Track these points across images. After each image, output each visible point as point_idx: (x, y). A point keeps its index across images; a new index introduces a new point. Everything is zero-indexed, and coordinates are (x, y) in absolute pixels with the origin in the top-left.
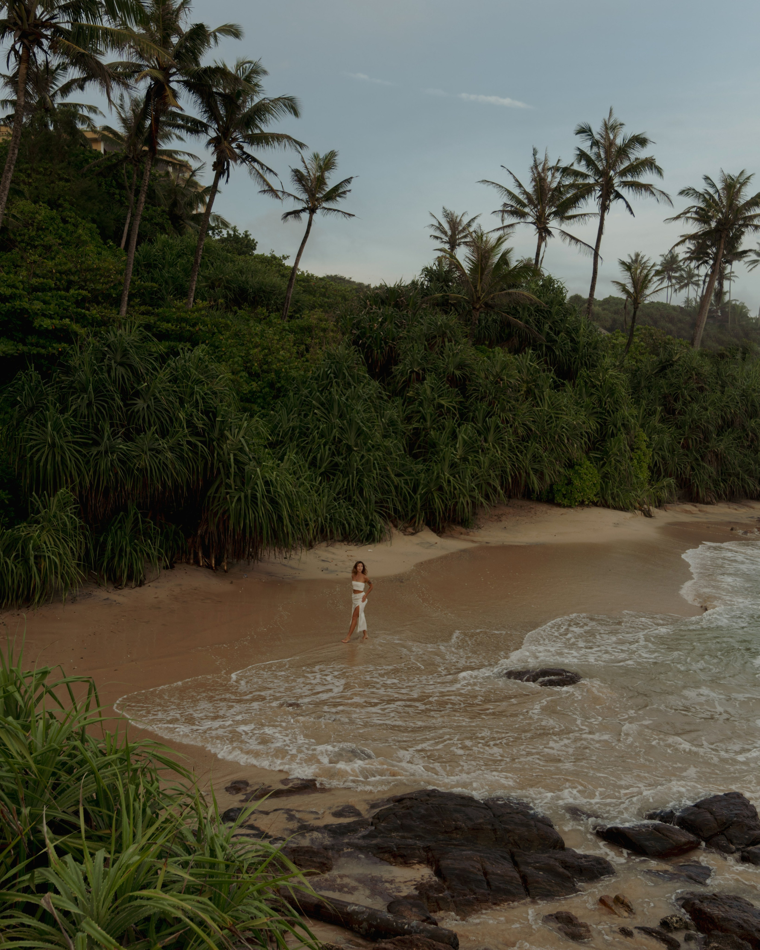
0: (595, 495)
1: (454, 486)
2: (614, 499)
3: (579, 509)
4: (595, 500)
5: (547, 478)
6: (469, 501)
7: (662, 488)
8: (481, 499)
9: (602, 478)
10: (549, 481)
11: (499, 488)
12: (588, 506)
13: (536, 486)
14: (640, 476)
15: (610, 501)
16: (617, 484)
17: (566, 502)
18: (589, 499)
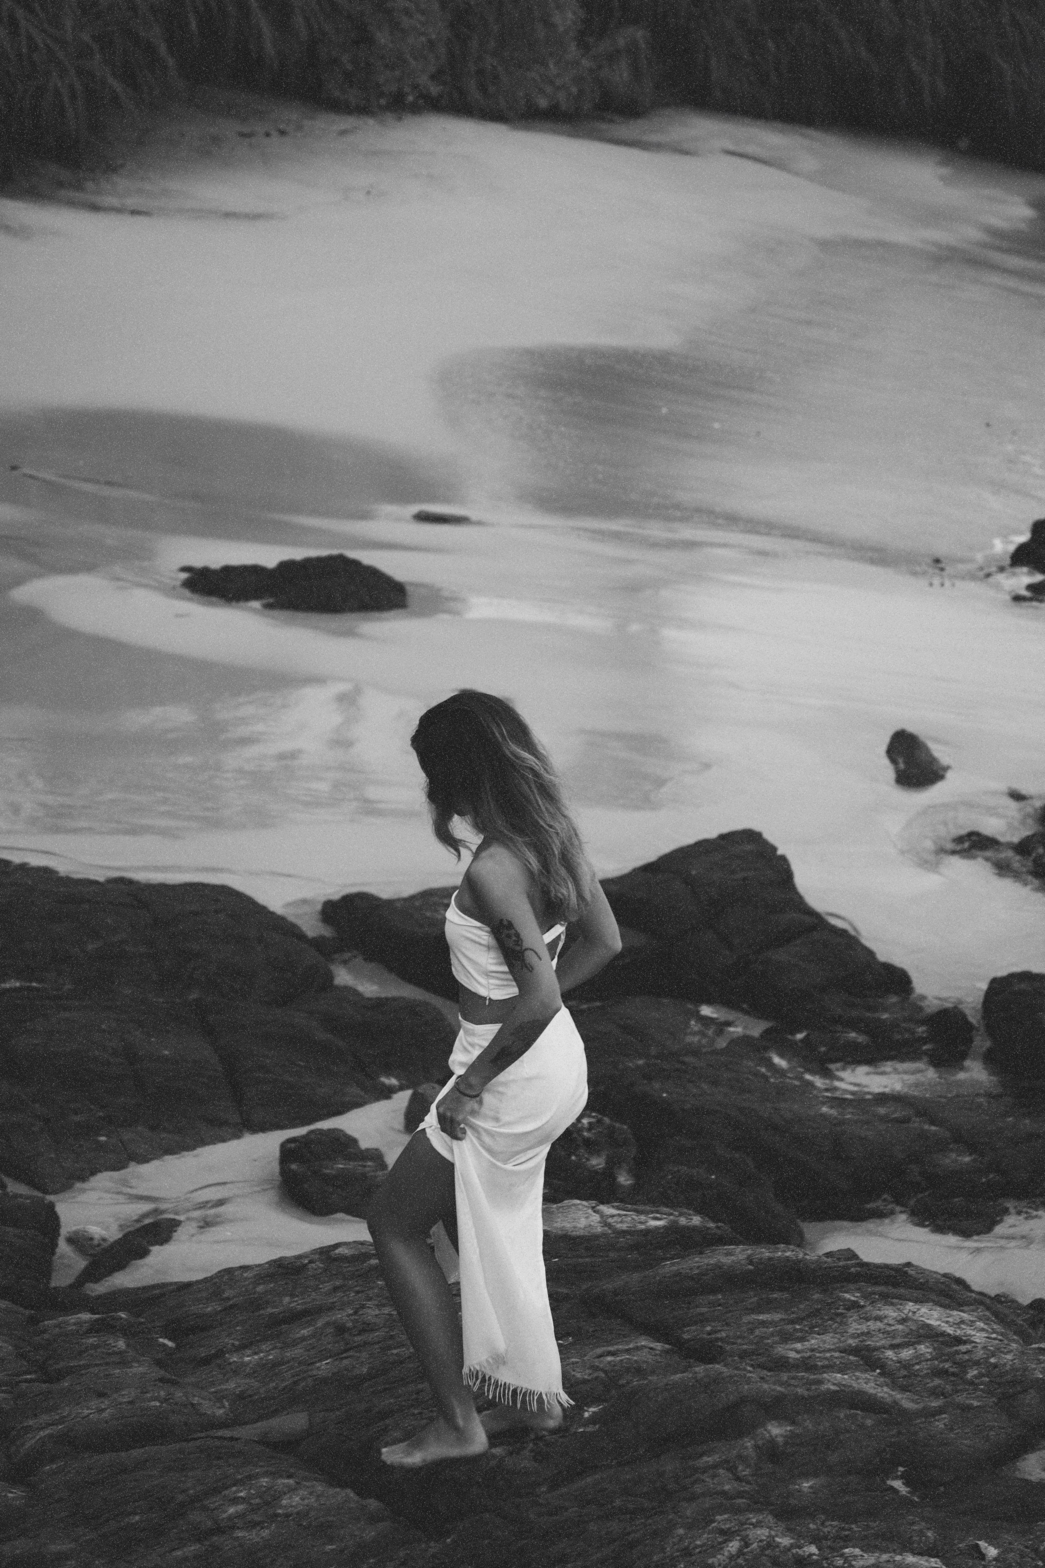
0: (433, 77)
1: (30, 38)
2: (483, 89)
3: (389, 117)
4: (435, 90)
5: (298, 21)
6: (78, 86)
7: (612, 57)
8: (112, 82)
9: (452, 25)
10: (304, 34)
11: (163, 49)
12: (415, 109)
13: (269, 48)
14: (557, 19)
15: (475, 94)
16: (492, 44)
17: (353, 96)
18: (415, 87)
